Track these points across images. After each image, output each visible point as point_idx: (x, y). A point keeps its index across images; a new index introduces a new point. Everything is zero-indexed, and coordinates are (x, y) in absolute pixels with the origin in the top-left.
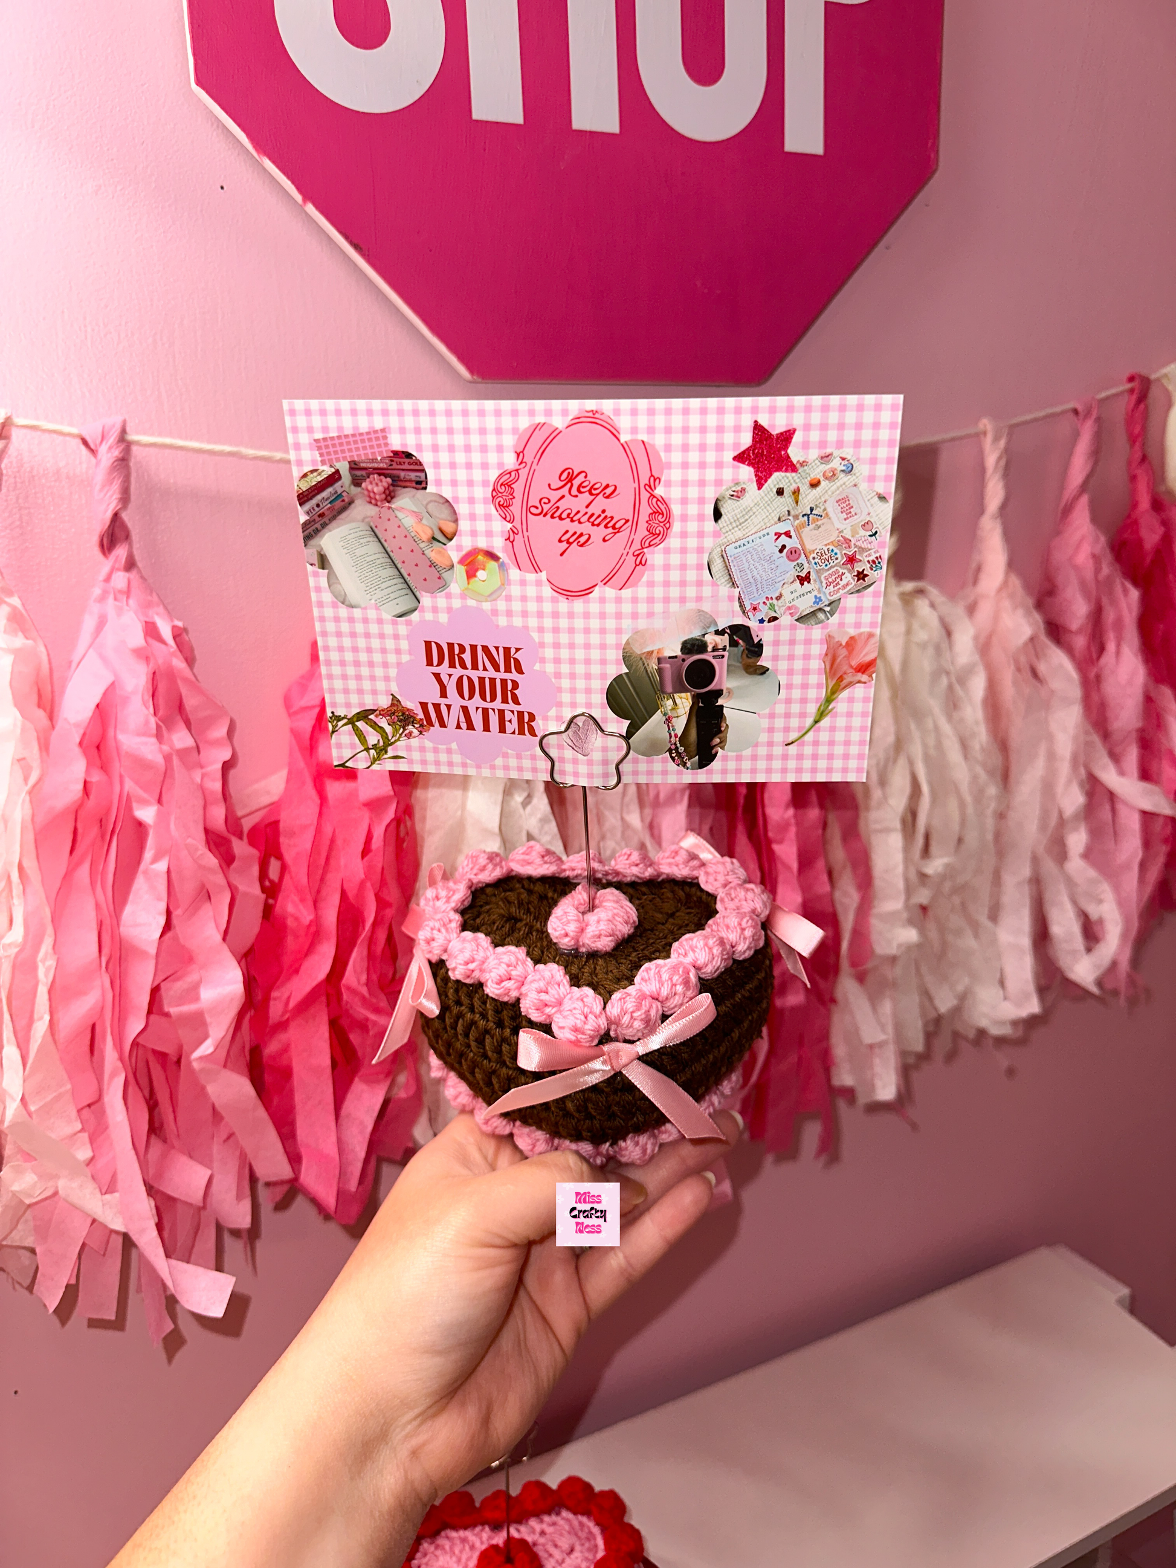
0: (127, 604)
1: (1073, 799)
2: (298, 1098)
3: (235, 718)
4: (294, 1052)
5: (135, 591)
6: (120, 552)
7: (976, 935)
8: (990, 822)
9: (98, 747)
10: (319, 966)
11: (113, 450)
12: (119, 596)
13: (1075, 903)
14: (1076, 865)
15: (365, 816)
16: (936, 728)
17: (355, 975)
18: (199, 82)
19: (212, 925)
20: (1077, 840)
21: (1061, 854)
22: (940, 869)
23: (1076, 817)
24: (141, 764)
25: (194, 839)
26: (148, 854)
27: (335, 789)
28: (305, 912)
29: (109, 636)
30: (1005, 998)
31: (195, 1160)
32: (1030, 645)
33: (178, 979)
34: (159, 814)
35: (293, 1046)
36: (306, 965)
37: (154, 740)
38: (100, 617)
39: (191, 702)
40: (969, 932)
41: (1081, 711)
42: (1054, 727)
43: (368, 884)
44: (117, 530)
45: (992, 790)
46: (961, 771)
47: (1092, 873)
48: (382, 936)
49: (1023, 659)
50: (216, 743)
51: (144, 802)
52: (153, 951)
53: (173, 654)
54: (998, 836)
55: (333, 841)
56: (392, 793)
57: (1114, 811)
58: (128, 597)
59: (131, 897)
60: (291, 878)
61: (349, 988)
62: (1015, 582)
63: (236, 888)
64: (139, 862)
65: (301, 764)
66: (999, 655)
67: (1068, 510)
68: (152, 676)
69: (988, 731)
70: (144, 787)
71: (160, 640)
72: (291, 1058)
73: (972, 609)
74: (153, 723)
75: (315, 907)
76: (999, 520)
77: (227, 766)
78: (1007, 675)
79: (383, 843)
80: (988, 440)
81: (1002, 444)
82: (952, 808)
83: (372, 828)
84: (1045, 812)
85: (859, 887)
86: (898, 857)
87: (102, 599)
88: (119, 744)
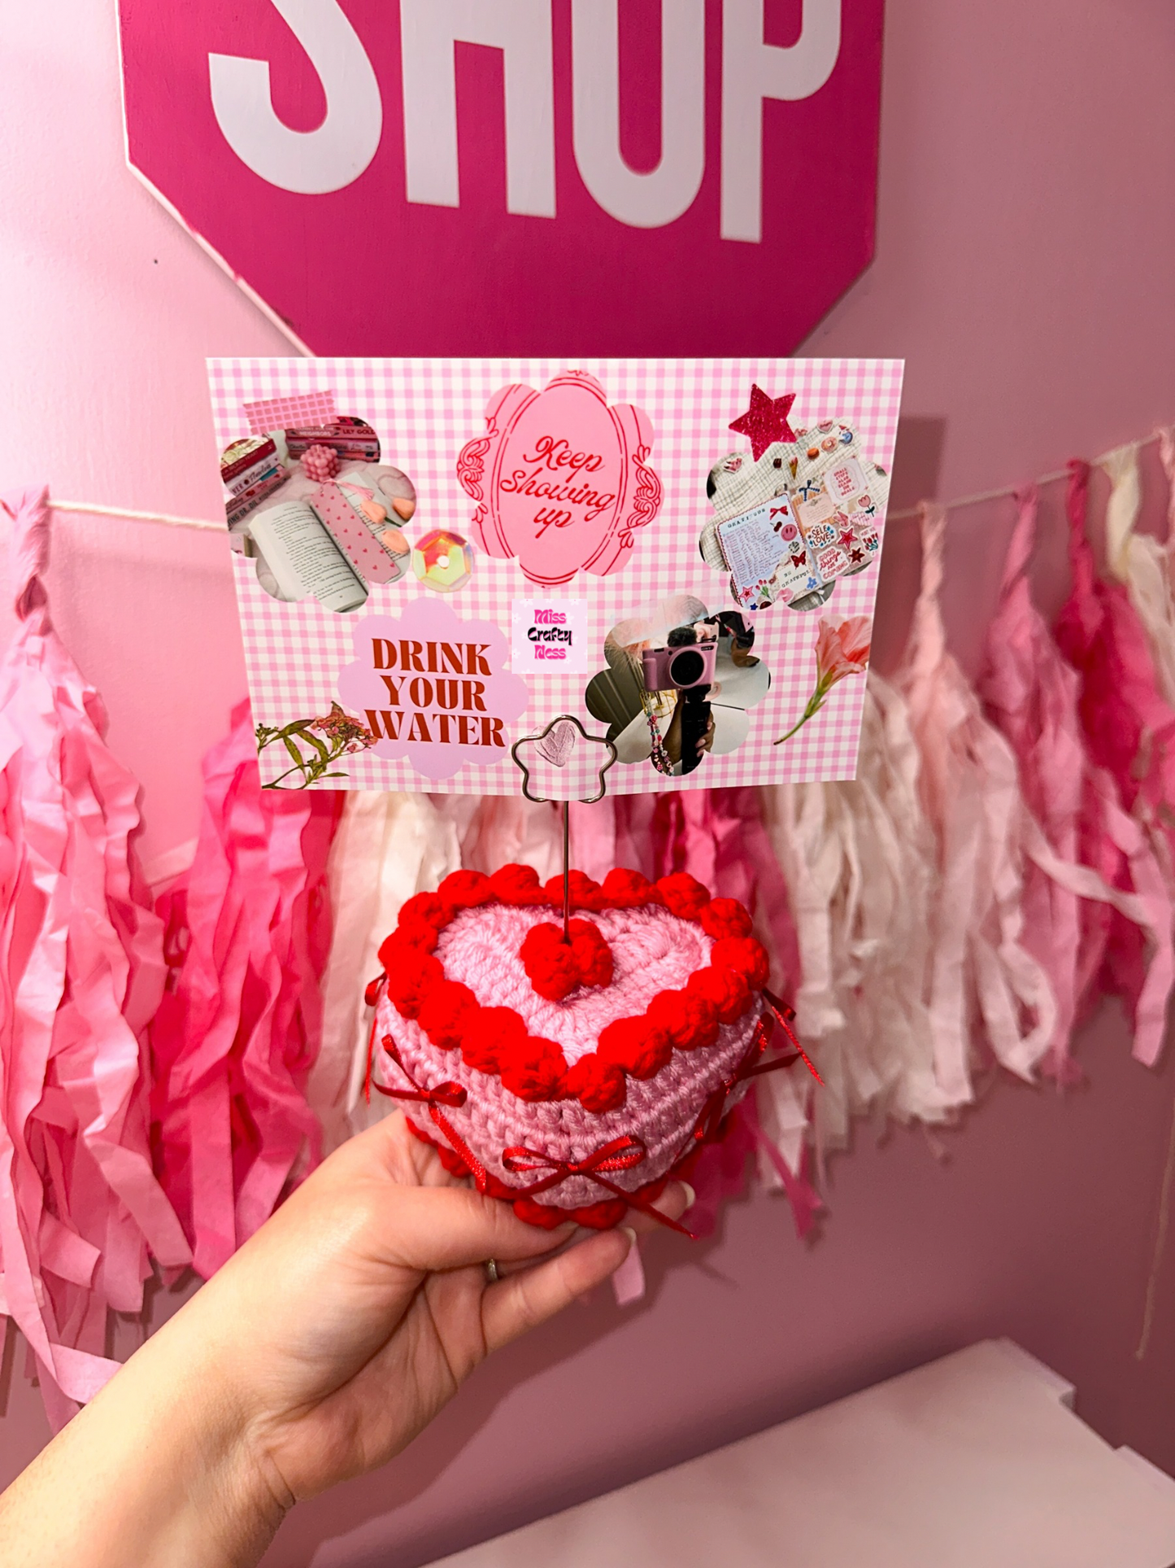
0: (40, 669)
1: (1008, 883)
2: (196, 1176)
3: (144, 785)
4: (193, 1129)
5: (49, 656)
6: (37, 616)
7: (909, 1019)
8: (923, 905)
9: (4, 811)
10: (220, 1042)
11: (33, 516)
12: (33, 661)
13: (1010, 986)
14: (1011, 950)
15: (274, 890)
16: (870, 810)
17: (257, 1052)
18: (133, 160)
19: (111, 996)
20: (1013, 924)
21: (997, 939)
22: (870, 952)
23: (1012, 901)
24: (43, 832)
25: (93, 910)
26: (47, 924)
27: (245, 858)
28: (209, 985)
29: (21, 701)
30: (937, 1084)
31: (87, 1241)
32: (966, 726)
33: (74, 1052)
34: (59, 883)
35: (192, 1123)
36: (209, 1040)
37: (58, 807)
38: (13, 681)
39: (98, 769)
40: (901, 1016)
41: (1018, 793)
42: (989, 808)
43: (274, 959)
44: (34, 595)
45: (925, 872)
46: (893, 852)
47: (1027, 958)
48: (288, 1011)
49: (958, 740)
50: (124, 810)
51: (45, 871)
52: (49, 1022)
53: (83, 720)
54: (932, 917)
55: (241, 912)
56: (302, 864)
57: (1052, 896)
58: (41, 662)
59: (29, 967)
60: (197, 949)
61: (250, 1066)
62: (952, 663)
63: (138, 958)
64: (37, 928)
65: (213, 832)
66: (934, 736)
67: (1007, 593)
68: (60, 742)
69: (923, 810)
70: (45, 855)
71: (69, 704)
72: (189, 1138)
73: (907, 689)
74: (59, 790)
75: (221, 976)
76: (935, 602)
77: (133, 834)
78: (943, 756)
79: (290, 916)
80: (926, 523)
81: (940, 526)
82: (886, 890)
83: (282, 901)
84: (979, 895)
85: (784, 967)
86: (824, 938)
87: (16, 663)
88: (23, 811)
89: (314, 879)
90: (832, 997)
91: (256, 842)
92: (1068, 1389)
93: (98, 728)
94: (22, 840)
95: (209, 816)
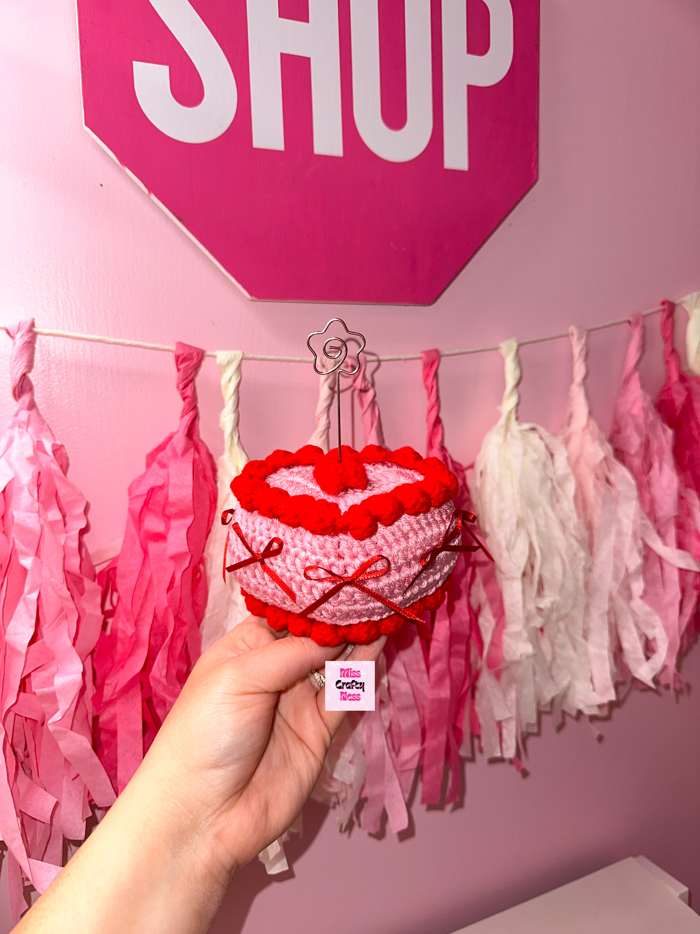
0: (27, 431)
1: (634, 561)
2: (120, 751)
3: (90, 501)
4: (118, 720)
5: (32, 422)
6: (26, 398)
7: (575, 648)
8: (581, 575)
9: (3, 517)
10: (136, 664)
11: (24, 337)
12: (22, 425)
13: (637, 626)
14: (638, 603)
15: (171, 566)
16: (545, 514)
17: (159, 669)
18: (86, 124)
19: (67, 635)
20: (638, 587)
21: (629, 597)
22: (549, 605)
23: (636, 572)
24: (25, 530)
25: (56, 579)
26: (27, 589)
27: (154, 547)
28: (129, 628)
29: (15, 450)
30: (594, 690)
31: (48, 792)
32: (604, 463)
33: (42, 670)
34: (34, 562)
35: (118, 716)
36: (129, 662)
37: (36, 515)
38: (10, 438)
39: (62, 491)
40: (570, 646)
41: (638, 504)
42: (620, 514)
43: (170, 610)
44: (24, 385)
45: (582, 554)
46: (561, 542)
47: (647, 608)
48: (179, 644)
49: (599, 471)
50: (77, 517)
51: (26, 555)
53: (52, 461)
54: (587, 584)
55: (150, 581)
56: (188, 550)
57: (662, 568)
58: (28, 426)
59: (15, 615)
60: (122, 605)
61: (154, 678)
62: (594, 425)
63: (84, 610)
64: (22, 593)
65: (134, 531)
66: (585, 469)
67: (627, 381)
68: (38, 474)
69: (579, 516)
70: (27, 545)
71: (45, 452)
72: (116, 725)
73: (567, 442)
74: (37, 505)
75: (136, 624)
76: (582, 386)
77: (83, 532)
78: (590, 482)
79: (180, 583)
80: (575, 339)
81: (583, 341)
82: (557, 565)
83: (176, 574)
84: (616, 569)
85: (495, 616)
86: (519, 596)
87: (12, 427)
88: (13, 517)
89: (196, 560)
90: (525, 634)
91: (160, 537)
92: (684, 890)
93: (61, 467)
94: (13, 534)
95: (131, 521)
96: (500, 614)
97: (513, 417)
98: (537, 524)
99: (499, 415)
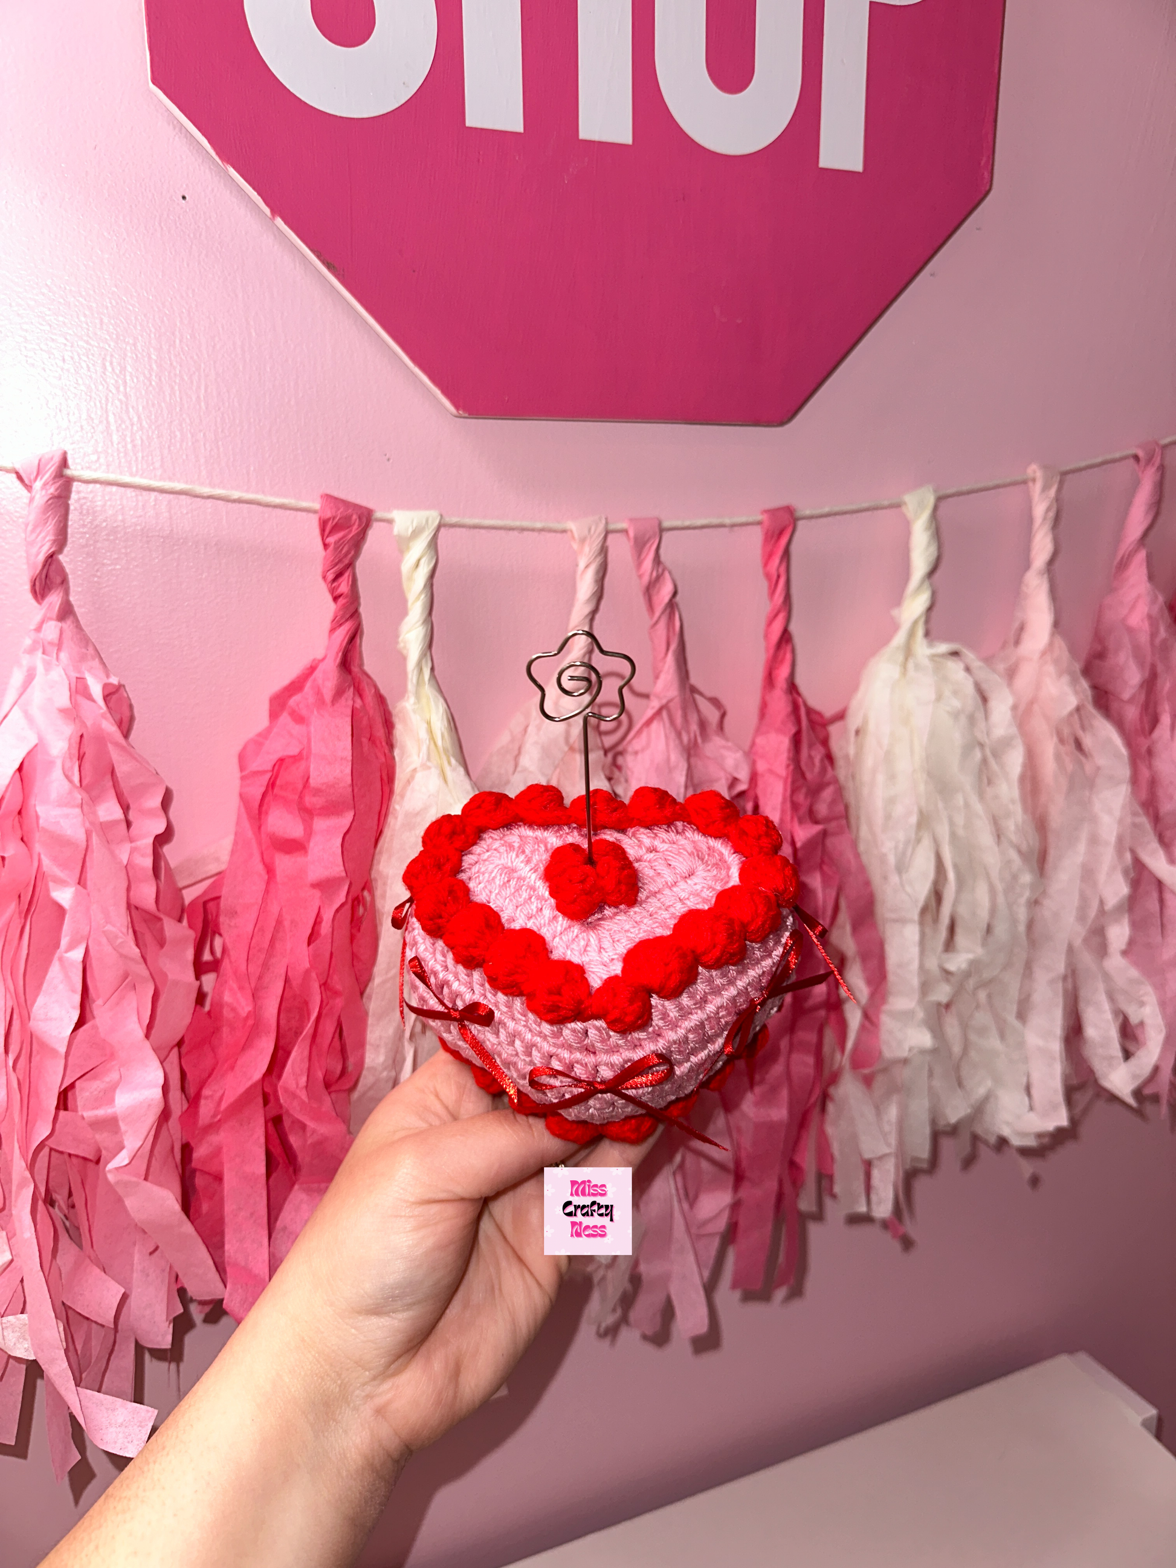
0: (58, 658)
1: (1116, 890)
2: (229, 1208)
3: (170, 786)
4: (225, 1157)
5: (67, 643)
6: (54, 599)
7: (1002, 1036)
8: (1022, 914)
9: (20, 813)
10: (255, 1065)
11: (48, 487)
12: (49, 648)
13: (1111, 998)
14: (1116, 962)
15: (313, 898)
16: (967, 805)
17: (294, 1077)
19: (135, 1018)
20: (1119, 934)
21: (1102, 950)
22: (964, 966)
23: (1119, 909)
24: (59, 841)
25: (114, 926)
26: (64, 942)
27: (284, 863)
28: (243, 1002)
29: (37, 694)
30: (1031, 1108)
31: (111, 1276)
32: (1076, 717)
33: (95, 1078)
34: (76, 895)
35: (225, 1150)
36: (244, 1059)
37: (78, 811)
38: (28, 671)
39: (123, 767)
40: (994, 1032)
41: (1129, 790)
42: (1097, 806)
43: (314, 975)
44: (52, 574)
45: (1027, 878)
46: (991, 856)
47: (1134, 973)
48: (329, 1028)
49: (1066, 731)
50: (150, 813)
51: (62, 883)
52: (63, 1048)
53: (103, 716)
54: (1030, 925)
55: (279, 922)
56: (344, 874)
57: (1162, 901)
58: (59, 650)
59: (45, 985)
60: (231, 962)
61: (286, 1090)
62: (1060, 644)
63: (165, 975)
64: (57, 945)
65: (250, 834)
66: (1041, 728)
67: (1123, 565)
68: (79, 739)
69: (1025, 810)
70: (64, 865)
71: (90, 697)
72: (222, 1164)
73: (1011, 674)
74: (78, 796)
75: (255, 996)
76: (1046, 576)
77: (163, 839)
78: (1048, 748)
79: (331, 930)
80: (1037, 488)
81: (1052, 492)
82: (981, 894)
83: (322, 910)
84: (1084, 900)
85: (869, 982)
86: (915, 951)
87: (31, 651)
88: (38, 817)
89: (358, 888)
90: (920, 1015)
91: (294, 847)
92: (1152, 1412)
93: (120, 725)
94: (38, 848)
95: (244, 816)
96: (878, 978)
97: (920, 631)
98: (952, 823)
99: (895, 627)
